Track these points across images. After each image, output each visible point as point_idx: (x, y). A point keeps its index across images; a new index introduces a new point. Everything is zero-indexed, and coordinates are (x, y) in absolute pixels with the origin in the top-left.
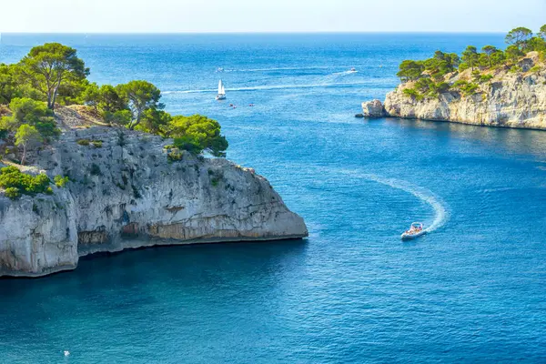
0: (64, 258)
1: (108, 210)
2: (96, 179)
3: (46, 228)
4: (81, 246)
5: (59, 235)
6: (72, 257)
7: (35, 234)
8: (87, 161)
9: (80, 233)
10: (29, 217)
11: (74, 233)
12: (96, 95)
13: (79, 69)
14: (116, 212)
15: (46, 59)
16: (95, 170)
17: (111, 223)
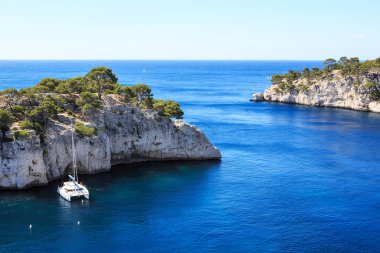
0: (104, 166)
1: (126, 143)
2: (120, 129)
3: (96, 151)
4: (112, 160)
5: (102, 155)
6: (107, 165)
7: (91, 155)
8: (116, 121)
9: (112, 154)
10: (88, 146)
11: (109, 153)
12: (122, 91)
13: (114, 79)
14: (129, 145)
15: (98, 74)
16: (120, 125)
17: (127, 150)
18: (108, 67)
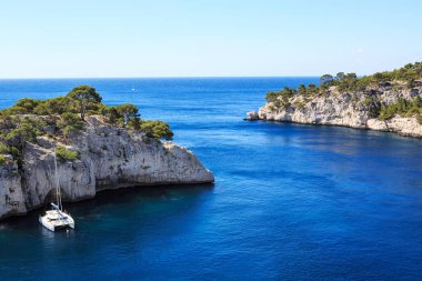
0: (88, 193)
1: (112, 168)
2: (105, 152)
3: (79, 177)
4: (97, 186)
5: (86, 180)
6: (92, 191)
7: (74, 180)
8: (101, 143)
9: (97, 180)
10: (70, 171)
11: (93, 179)
12: (107, 111)
13: (98, 99)
14: (116, 169)
15: (80, 93)
16: (105, 148)
17: (112, 174)
18: (90, 86)
